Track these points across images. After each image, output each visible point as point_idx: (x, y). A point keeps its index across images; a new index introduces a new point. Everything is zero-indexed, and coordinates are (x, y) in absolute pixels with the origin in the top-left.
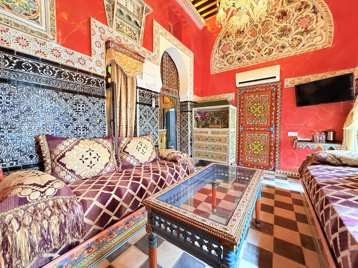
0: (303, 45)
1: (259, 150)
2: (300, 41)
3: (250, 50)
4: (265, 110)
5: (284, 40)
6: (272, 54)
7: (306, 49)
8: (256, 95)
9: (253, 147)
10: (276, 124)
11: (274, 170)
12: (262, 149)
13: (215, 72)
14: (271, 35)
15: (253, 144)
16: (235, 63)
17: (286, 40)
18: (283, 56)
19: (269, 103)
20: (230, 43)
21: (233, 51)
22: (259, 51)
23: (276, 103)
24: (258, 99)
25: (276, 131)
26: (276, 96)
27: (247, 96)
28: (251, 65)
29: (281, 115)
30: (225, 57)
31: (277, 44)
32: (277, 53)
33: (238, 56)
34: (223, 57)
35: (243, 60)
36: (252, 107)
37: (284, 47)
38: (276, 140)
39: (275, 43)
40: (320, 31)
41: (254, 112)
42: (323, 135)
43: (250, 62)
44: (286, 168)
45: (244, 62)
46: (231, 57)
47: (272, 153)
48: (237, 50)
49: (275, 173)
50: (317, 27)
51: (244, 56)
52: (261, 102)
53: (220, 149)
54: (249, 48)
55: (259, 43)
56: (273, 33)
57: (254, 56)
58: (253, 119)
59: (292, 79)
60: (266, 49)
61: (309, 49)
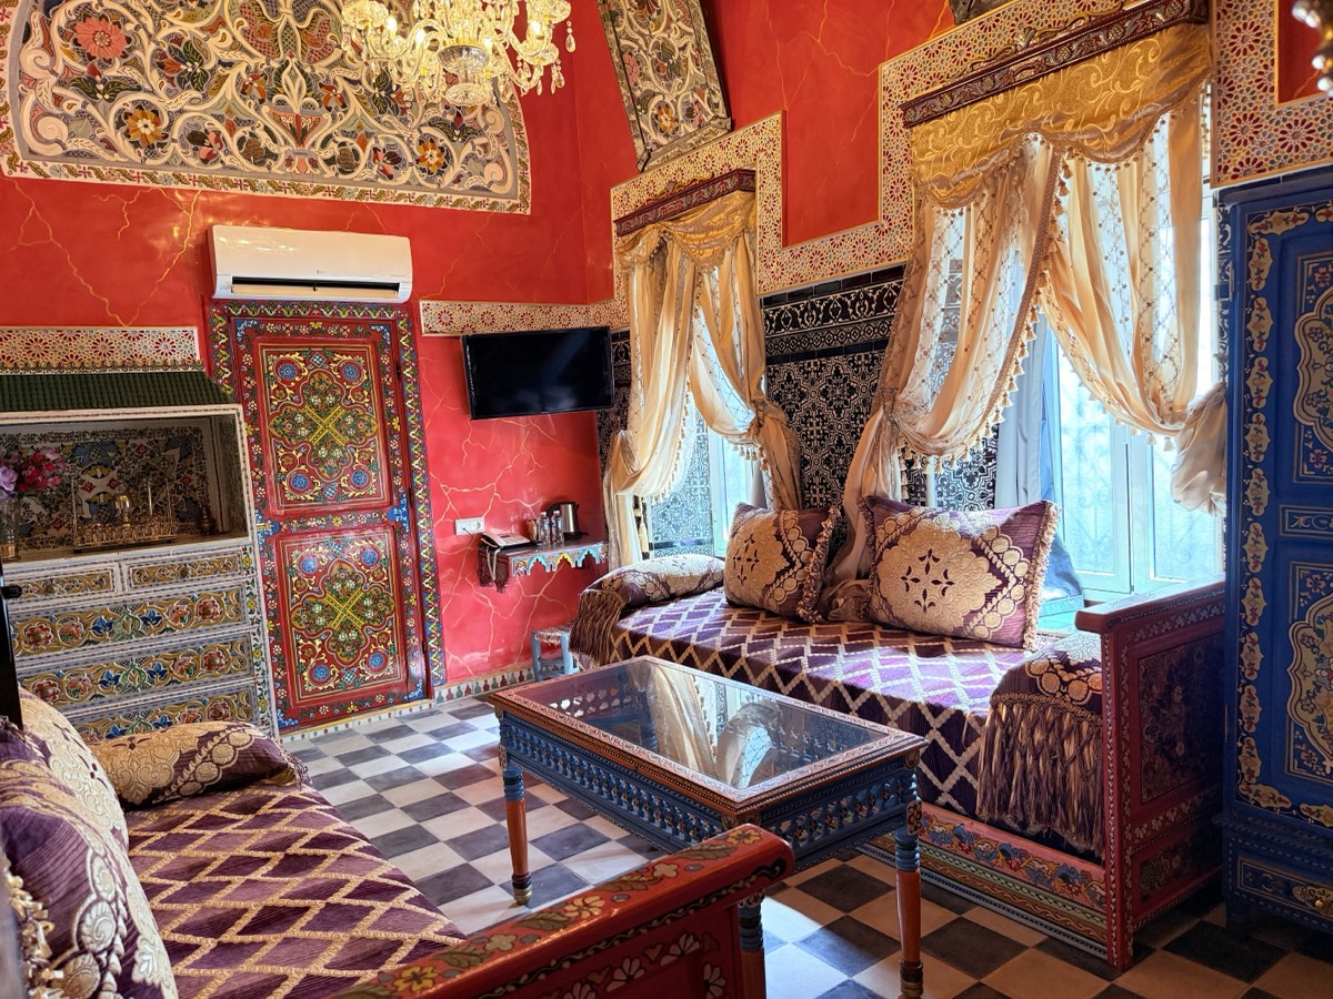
0: (458, 180)
1: (359, 622)
2: (447, 158)
3: (252, 111)
4: (362, 426)
5: (392, 128)
6: (357, 172)
7: (469, 198)
8: (312, 353)
9: (329, 613)
10: (411, 493)
11: (427, 693)
12: (370, 614)
13: (36, 169)
14: (342, 85)
15: (330, 599)
16: (174, 154)
17: (402, 132)
18: (400, 197)
19: (375, 397)
20: (127, 21)
21: (154, 77)
22: (300, 135)
23: (401, 397)
24: (325, 377)
25: (415, 522)
26: (398, 368)
27: (268, 354)
28: (269, 194)
29: (424, 452)
30: (103, 94)
31: (369, 135)
32: (377, 177)
33: (186, 116)
34: (87, 87)
35: (221, 153)
36: (304, 414)
37: (395, 159)
38: (419, 561)
39: (360, 127)
40: (497, 148)
41: (315, 439)
42: (557, 517)
43: (262, 176)
44: (464, 668)
45: (227, 163)
46: (140, 107)
47: (411, 623)
48: (175, 81)
49: (433, 702)
50: (487, 127)
51: (225, 133)
52: (339, 392)
53: (210, 665)
54: (244, 100)
55: (295, 96)
56: (350, 76)
57: (276, 151)
58: (311, 472)
59: (444, 304)
60: (329, 137)
61: (477, 203)
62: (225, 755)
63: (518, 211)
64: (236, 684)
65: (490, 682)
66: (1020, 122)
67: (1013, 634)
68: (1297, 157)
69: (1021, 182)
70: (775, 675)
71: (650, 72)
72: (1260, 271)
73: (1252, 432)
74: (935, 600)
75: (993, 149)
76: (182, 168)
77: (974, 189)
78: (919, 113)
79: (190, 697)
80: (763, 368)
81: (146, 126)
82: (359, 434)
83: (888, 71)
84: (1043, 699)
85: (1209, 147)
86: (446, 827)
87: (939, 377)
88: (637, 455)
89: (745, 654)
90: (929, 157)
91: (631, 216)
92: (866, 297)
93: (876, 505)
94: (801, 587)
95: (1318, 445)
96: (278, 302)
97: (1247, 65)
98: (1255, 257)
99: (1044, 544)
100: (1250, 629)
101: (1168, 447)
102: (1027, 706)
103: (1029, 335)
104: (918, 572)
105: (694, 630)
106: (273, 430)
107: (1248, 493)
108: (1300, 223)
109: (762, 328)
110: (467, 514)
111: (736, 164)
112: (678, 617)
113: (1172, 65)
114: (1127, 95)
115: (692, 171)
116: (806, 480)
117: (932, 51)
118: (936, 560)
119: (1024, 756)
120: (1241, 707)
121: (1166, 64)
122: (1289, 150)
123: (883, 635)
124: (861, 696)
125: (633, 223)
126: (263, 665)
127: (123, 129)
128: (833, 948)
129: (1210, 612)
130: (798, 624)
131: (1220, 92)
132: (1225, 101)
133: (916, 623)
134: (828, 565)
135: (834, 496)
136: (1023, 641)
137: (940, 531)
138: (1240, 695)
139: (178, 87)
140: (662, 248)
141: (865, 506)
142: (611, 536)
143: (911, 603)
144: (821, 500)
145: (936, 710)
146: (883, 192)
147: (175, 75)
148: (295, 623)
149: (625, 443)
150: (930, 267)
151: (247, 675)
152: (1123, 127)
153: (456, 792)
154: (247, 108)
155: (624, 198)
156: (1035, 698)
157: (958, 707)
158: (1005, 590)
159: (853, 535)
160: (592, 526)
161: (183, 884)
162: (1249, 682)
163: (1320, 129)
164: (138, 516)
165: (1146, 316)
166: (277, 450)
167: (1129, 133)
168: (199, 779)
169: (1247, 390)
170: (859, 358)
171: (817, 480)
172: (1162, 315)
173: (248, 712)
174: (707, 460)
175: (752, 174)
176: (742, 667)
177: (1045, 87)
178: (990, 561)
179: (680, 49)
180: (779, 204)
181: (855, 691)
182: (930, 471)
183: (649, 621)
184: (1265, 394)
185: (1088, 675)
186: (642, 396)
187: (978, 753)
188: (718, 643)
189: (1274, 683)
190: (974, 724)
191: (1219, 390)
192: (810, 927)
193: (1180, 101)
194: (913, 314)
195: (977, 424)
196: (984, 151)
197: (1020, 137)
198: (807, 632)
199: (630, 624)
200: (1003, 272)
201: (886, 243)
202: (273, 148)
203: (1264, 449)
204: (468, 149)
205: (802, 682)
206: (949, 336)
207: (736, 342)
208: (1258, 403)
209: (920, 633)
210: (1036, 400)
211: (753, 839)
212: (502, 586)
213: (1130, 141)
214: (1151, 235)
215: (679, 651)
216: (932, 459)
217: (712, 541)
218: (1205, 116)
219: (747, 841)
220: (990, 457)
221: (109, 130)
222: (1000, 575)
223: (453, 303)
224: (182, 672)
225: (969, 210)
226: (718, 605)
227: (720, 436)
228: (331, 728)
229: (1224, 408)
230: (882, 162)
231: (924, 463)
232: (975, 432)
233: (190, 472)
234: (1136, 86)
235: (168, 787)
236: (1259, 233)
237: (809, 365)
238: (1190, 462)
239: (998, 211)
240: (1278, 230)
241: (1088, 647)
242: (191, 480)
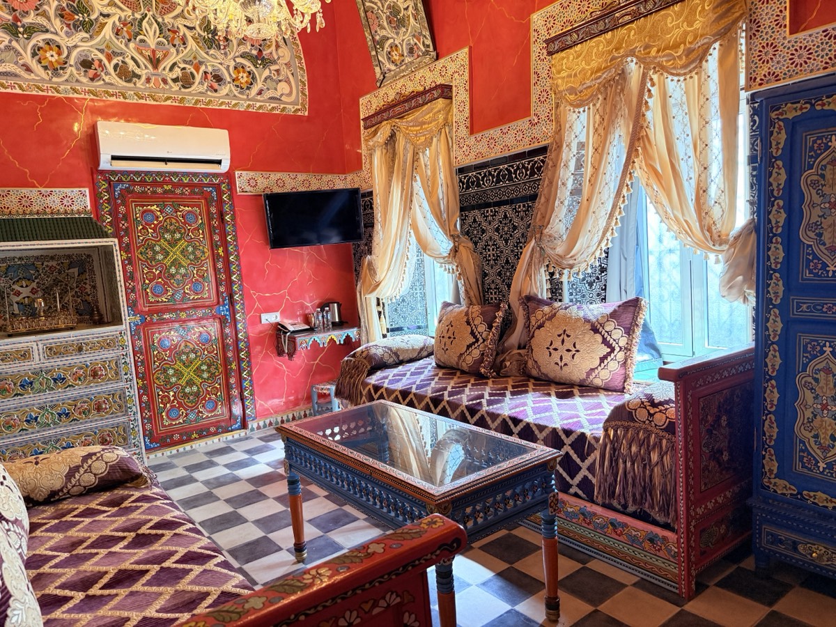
0: (260, 93)
1: (198, 381)
2: (253, 78)
3: (123, 46)
4: (198, 253)
5: (217, 58)
6: (194, 87)
7: (268, 104)
8: (165, 206)
9: (179, 374)
10: (231, 296)
11: (244, 425)
12: (205, 375)
14: (183, 30)
15: (179, 366)
16: (71, 75)
17: (223, 62)
18: (222, 104)
19: (207, 235)
21: (57, 23)
22: (155, 62)
23: (224, 235)
24: (174, 221)
25: (234, 315)
26: (221, 215)
27: (136, 206)
28: (135, 101)
29: (240, 270)
30: (23, 35)
31: (201, 63)
32: (207, 91)
33: (78, 49)
34: (12, 30)
35: (103, 74)
36: (160, 246)
37: (218, 79)
38: (237, 340)
39: (195, 58)
40: (285, 72)
41: (168, 262)
42: (327, 312)
43: (130, 89)
44: (268, 409)
45: (107, 80)
46: (48, 43)
47: (232, 381)
48: (72, 27)
49: (248, 431)
50: (279, 58)
51: (105, 61)
52: (183, 231)
53: (99, 409)
54: (118, 39)
55: (151, 37)
56: (188, 24)
57: (140, 73)
58: (166, 283)
59: (251, 174)
60: (174, 64)
61: (273, 108)
62: (100, 468)
63: (299, 113)
64: (117, 420)
65: (285, 418)
66: (622, 51)
67: (617, 383)
68: (801, 70)
69: (622, 90)
70: (466, 411)
71: (385, 24)
72: (778, 144)
73: (773, 249)
74: (568, 362)
75: (604, 68)
76: (77, 84)
77: (592, 95)
78: (557, 45)
79: (86, 430)
80: (458, 214)
81: (52, 56)
82: (196, 258)
83: (537, 19)
84: (637, 425)
85: (744, 65)
86: (252, 512)
87: (571, 219)
88: (378, 271)
89: (446, 398)
90: (564, 74)
91: (373, 116)
92: (524, 167)
93: (530, 301)
94: (483, 354)
95: (815, 257)
96: (142, 172)
97: (769, 10)
98: (775, 134)
99: (637, 325)
100: (771, 378)
101: (717, 261)
102: (627, 429)
103: (628, 190)
104: (557, 344)
105: (414, 383)
106: (140, 256)
107: (770, 289)
108: (804, 111)
109: (457, 188)
110: (269, 310)
111: (440, 81)
112: (404, 375)
113: (721, 10)
114: (691, 31)
115: (411, 86)
116: (486, 286)
117: (565, 5)
118: (568, 336)
119: (625, 462)
120: (765, 429)
121: (716, 10)
122: (796, 66)
123: (534, 385)
124: (520, 424)
125: (374, 120)
126: (134, 408)
127: (37, 57)
128: (502, 588)
129: (744, 368)
130: (481, 378)
131: (751, 29)
132: (755, 35)
133: (556, 376)
134: (500, 340)
135: (504, 296)
136: (624, 388)
137: (570, 318)
138: (764, 421)
139: (73, 30)
140: (393, 136)
141: (523, 302)
142: (362, 324)
143: (553, 364)
144: (496, 299)
145: (568, 433)
146: (534, 98)
147: (71, 22)
148: (157, 381)
149: (370, 264)
150: (564, 146)
151: (124, 415)
152: (689, 52)
153: (261, 489)
154: (120, 44)
155: (369, 104)
156: (632, 424)
157: (582, 430)
158: (612, 355)
159: (516, 321)
160: (350, 317)
161: (67, 555)
162: (770, 413)
163: (816, 52)
164: (50, 311)
165: (703, 175)
166: (143, 269)
167: (692, 56)
168: (82, 484)
169: (770, 221)
170: (520, 206)
171: (493, 286)
172: (713, 175)
173: (125, 439)
174: (424, 274)
175: (450, 87)
176: (444, 406)
177: (638, 27)
178: (603, 336)
179: (404, 9)
180: (468, 107)
181: (516, 421)
182: (565, 279)
183: (385, 378)
184: (781, 224)
185: (666, 409)
186: (381, 233)
187: (595, 461)
188: (429, 392)
189: (786, 414)
190: (593, 442)
191: (750, 223)
192: (488, 574)
193: (725, 35)
194: (553, 177)
195: (595, 248)
196: (599, 70)
197: (622, 60)
198: (486, 384)
199: (373, 380)
200: (611, 148)
201: (536, 132)
202: (138, 71)
203: (780, 260)
204: (267, 73)
205: (483, 416)
206: (576, 192)
207: (441, 197)
208: (776, 231)
209: (558, 383)
210: (632, 232)
211: (438, 524)
212: (292, 356)
213: (693, 62)
214: (707, 123)
215: (405, 397)
216: (566, 271)
217: (427, 327)
218: (741, 44)
219: (434, 526)
220: (603, 270)
221: (27, 58)
222: (609, 346)
223: (258, 173)
224: (80, 413)
225: (589, 109)
226: (430, 367)
227: (432, 259)
228: (181, 448)
229: (754, 236)
230: (533, 79)
231: (561, 274)
232: (593, 253)
233: (85, 283)
234: (697, 25)
235: (61, 490)
236: (778, 118)
237: (487, 211)
238: (732, 270)
239: (608, 111)
240: (790, 116)
241: (666, 391)
242: (86, 289)
